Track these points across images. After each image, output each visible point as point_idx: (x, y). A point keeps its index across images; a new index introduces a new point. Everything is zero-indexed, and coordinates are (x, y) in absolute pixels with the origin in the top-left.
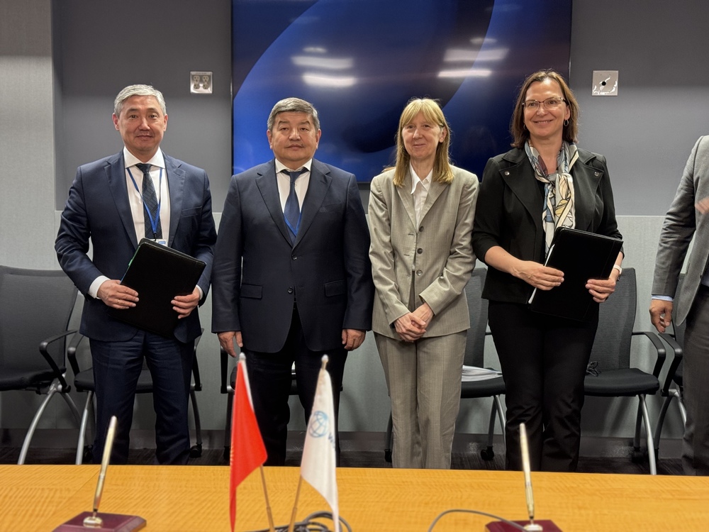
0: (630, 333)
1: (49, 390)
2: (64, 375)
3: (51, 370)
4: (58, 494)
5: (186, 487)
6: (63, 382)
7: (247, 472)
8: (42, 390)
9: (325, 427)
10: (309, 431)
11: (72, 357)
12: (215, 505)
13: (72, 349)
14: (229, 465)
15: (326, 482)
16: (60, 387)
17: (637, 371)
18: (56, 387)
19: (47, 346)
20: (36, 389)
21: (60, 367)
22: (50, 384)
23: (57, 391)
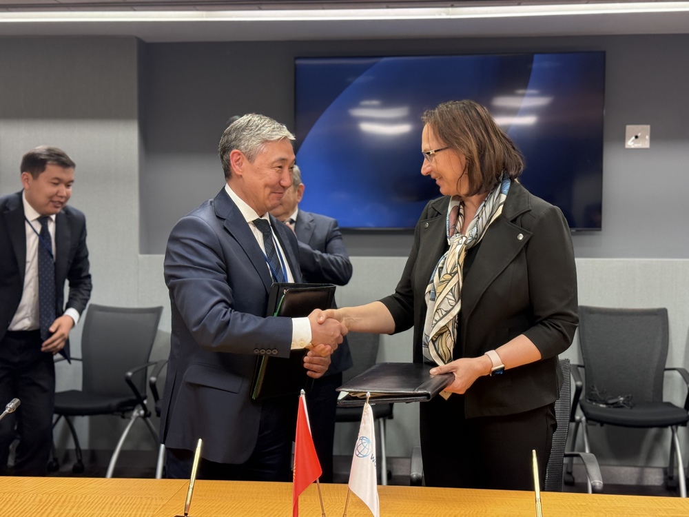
0: (661, 369)
1: (132, 415)
2: (145, 402)
3: (134, 397)
4: (154, 502)
5: (257, 498)
6: (144, 408)
7: (306, 485)
8: (126, 415)
9: (368, 449)
10: (356, 452)
11: (153, 386)
12: (280, 513)
13: (153, 379)
14: (292, 481)
15: (369, 493)
16: (142, 412)
17: (669, 404)
18: (139, 412)
19: (132, 376)
20: (121, 413)
21: (142, 395)
22: (133, 410)
23: (140, 416)
